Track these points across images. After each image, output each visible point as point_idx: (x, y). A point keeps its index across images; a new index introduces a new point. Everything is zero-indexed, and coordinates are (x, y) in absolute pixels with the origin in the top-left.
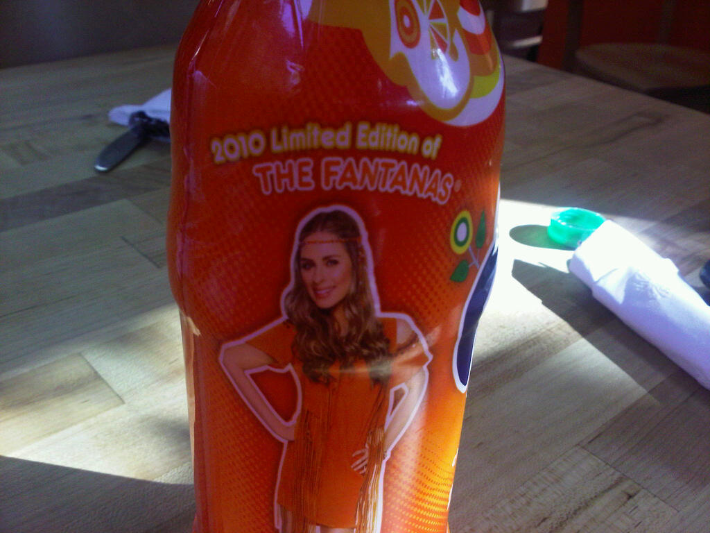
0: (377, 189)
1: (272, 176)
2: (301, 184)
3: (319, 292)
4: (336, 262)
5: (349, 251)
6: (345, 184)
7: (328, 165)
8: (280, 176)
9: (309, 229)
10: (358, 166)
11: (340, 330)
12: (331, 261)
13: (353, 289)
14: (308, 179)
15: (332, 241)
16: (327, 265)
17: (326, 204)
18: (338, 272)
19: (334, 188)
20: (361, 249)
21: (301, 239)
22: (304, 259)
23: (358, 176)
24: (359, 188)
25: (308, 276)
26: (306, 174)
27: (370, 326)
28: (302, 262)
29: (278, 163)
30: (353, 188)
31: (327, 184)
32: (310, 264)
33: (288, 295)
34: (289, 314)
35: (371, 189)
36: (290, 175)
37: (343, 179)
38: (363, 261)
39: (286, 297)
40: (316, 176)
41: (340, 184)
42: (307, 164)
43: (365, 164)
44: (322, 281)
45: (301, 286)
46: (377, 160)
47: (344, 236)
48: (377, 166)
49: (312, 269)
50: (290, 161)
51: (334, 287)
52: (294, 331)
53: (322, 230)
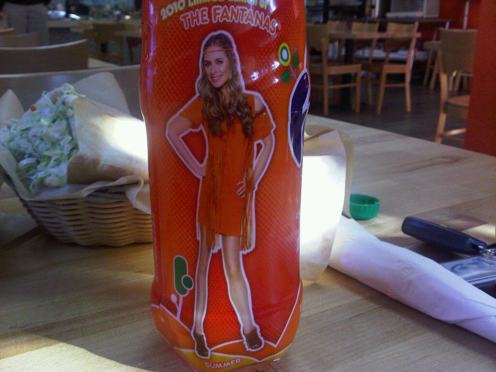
0: (239, 22)
1: (189, 19)
2: (203, 21)
3: (214, 79)
4: (222, 62)
5: (228, 56)
6: (223, 19)
7: (215, 10)
8: (193, 18)
9: (208, 45)
10: (229, 10)
11: (225, 100)
12: (219, 62)
13: (230, 76)
14: (206, 18)
15: (219, 51)
16: (217, 63)
17: (215, 30)
18: (223, 67)
19: (218, 22)
20: (234, 55)
21: (204, 50)
22: (206, 61)
23: (230, 15)
24: (230, 21)
25: (208, 70)
26: (205, 15)
27: (240, 98)
28: (205, 63)
29: (192, 12)
30: (227, 21)
31: (215, 20)
32: (209, 63)
33: (199, 82)
34: (200, 93)
35: (236, 22)
36: (197, 17)
37: (222, 16)
38: (235, 61)
39: (198, 84)
40: (210, 17)
41: (221, 19)
42: (205, 10)
43: (232, 8)
44: (216, 72)
45: (205, 76)
46: (238, 7)
47: (225, 48)
48: (238, 10)
49: (210, 66)
50: (197, 10)
51: (221, 75)
52: (203, 102)
53: (214, 44)
